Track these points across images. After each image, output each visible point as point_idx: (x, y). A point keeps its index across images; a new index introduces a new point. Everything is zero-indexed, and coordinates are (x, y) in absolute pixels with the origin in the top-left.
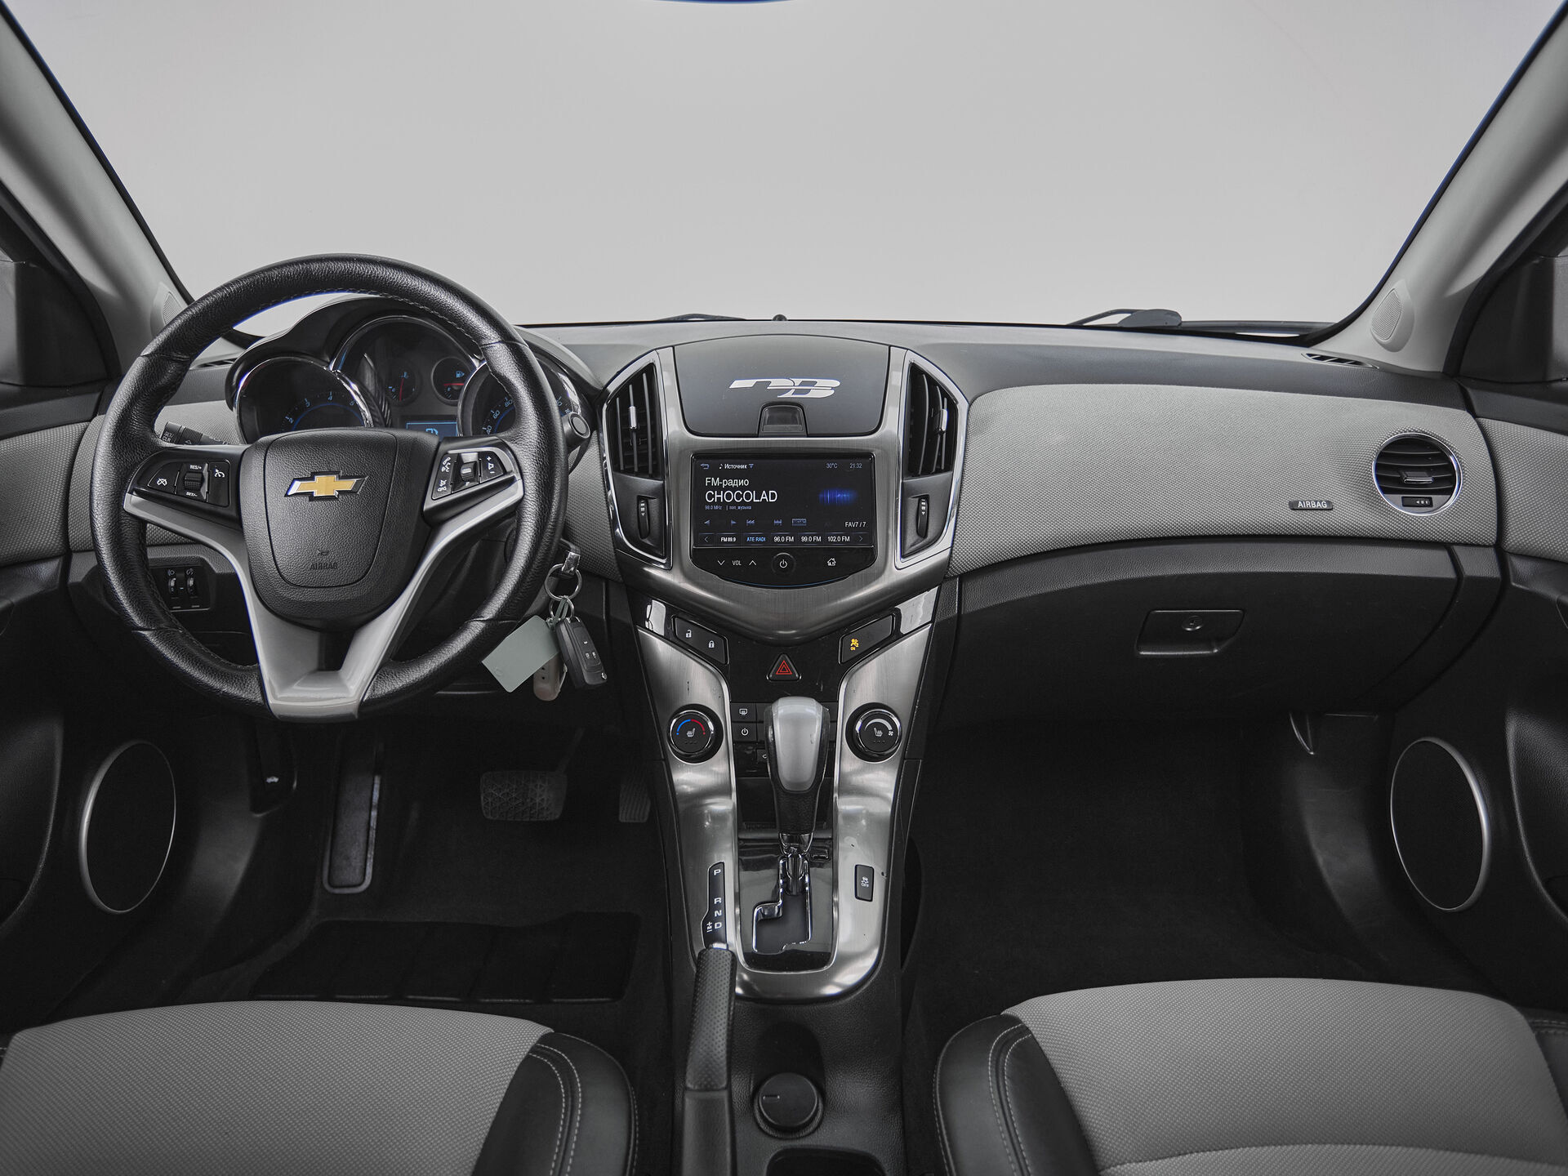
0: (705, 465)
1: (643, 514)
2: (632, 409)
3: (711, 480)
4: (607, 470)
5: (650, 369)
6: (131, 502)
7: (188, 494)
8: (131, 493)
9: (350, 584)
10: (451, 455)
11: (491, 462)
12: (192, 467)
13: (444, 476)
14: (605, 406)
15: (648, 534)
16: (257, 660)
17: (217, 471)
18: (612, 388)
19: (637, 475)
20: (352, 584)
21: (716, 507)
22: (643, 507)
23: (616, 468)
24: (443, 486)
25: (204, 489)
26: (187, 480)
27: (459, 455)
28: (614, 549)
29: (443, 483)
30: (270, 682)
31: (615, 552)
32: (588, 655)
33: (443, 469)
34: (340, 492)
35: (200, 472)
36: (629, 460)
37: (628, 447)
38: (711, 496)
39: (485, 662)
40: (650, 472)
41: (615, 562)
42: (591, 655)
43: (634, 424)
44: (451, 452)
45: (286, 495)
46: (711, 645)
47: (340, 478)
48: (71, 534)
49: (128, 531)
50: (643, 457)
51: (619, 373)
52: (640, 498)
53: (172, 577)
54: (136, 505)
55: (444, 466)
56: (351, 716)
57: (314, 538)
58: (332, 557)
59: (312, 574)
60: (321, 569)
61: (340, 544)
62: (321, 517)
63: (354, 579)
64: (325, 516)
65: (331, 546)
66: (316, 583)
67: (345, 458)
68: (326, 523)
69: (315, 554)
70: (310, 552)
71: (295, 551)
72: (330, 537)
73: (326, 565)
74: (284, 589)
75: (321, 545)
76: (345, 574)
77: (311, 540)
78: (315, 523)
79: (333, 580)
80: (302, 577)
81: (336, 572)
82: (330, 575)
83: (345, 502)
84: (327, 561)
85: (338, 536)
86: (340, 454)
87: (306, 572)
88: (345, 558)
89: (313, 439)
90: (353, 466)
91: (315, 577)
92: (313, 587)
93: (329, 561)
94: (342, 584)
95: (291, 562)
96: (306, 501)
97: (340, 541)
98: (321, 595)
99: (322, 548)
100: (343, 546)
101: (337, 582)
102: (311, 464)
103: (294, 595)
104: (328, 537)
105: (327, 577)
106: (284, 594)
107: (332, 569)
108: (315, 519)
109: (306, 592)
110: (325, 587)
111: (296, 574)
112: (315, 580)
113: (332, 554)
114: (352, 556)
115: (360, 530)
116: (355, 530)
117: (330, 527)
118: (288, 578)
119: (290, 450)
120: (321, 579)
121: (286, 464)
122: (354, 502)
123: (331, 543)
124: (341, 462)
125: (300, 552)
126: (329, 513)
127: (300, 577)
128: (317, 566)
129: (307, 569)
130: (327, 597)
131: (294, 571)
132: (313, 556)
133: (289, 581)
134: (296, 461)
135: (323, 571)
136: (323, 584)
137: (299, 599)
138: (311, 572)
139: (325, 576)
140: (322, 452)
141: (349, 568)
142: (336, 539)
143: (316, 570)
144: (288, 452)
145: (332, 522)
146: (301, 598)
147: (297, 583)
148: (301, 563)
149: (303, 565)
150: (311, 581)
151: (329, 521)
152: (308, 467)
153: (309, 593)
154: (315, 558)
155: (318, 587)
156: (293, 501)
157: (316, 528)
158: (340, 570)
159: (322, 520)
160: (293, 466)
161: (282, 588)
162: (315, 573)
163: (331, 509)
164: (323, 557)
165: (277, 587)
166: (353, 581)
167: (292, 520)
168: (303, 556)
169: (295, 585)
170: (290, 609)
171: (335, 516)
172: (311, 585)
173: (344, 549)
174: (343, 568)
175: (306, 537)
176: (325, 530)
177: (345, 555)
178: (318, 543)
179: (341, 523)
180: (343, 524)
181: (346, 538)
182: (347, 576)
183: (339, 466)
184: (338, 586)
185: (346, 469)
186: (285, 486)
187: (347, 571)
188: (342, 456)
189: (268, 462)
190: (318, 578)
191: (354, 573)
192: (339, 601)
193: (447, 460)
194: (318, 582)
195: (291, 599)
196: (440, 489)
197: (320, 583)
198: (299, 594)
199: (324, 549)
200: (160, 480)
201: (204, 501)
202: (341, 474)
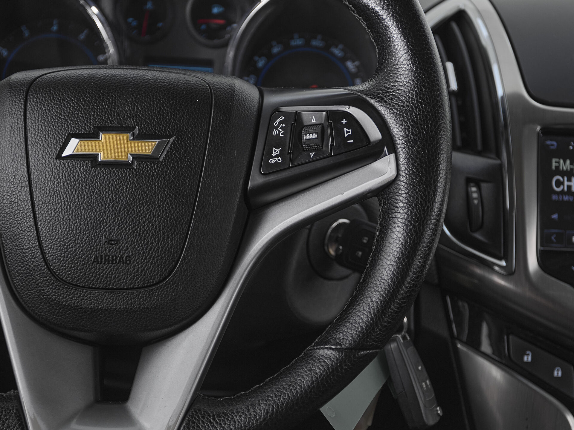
0: (552, 144)
1: (475, 202)
3: (559, 163)
5: (461, 19)
9: (147, 287)
10: (285, 114)
11: (347, 125)
13: (278, 142)
15: (480, 227)
20: (150, 286)
21: (566, 198)
22: (474, 192)
24: (277, 156)
27: (297, 115)
29: (276, 151)
33: (275, 132)
34: (136, 157)
38: (559, 183)
40: (480, 147)
42: (426, 385)
43: (454, 86)
44: (284, 109)
45: (59, 157)
46: (558, 373)
47: (135, 138)
52: (469, 181)
55: (277, 128)
57: (99, 220)
58: (123, 248)
59: (95, 270)
60: (109, 263)
61: (136, 229)
62: (109, 191)
63: (154, 279)
64: (114, 190)
65: (122, 232)
66: (100, 282)
67: (142, 109)
68: (116, 200)
69: (100, 241)
70: (92, 239)
71: (71, 237)
72: (121, 220)
73: (116, 258)
74: (54, 289)
75: (109, 230)
76: (142, 272)
77: (94, 222)
78: (101, 198)
79: (124, 280)
80: (81, 273)
81: (129, 269)
82: (120, 273)
83: (143, 172)
84: (117, 253)
85: (133, 220)
86: (135, 105)
87: (86, 267)
88: (142, 250)
89: (94, 80)
90: (154, 121)
91: (99, 274)
92: (95, 288)
93: (120, 253)
94: (138, 285)
95: (65, 252)
96: (86, 167)
97: (136, 226)
98: (106, 299)
99: (109, 235)
100: (140, 234)
101: (131, 282)
102: (93, 115)
103: (66, 297)
104: (118, 219)
105: (115, 276)
106: (52, 296)
107: (123, 264)
108: (101, 193)
109: (84, 294)
110: (112, 289)
111: (71, 268)
112: (98, 279)
113: (123, 243)
114: (151, 249)
115: (163, 211)
116: (157, 210)
117: (122, 205)
118: (59, 273)
119: (62, 95)
120: (106, 277)
121: (57, 112)
122: (155, 171)
123: (122, 228)
124: (136, 115)
125: (78, 238)
126: (120, 187)
127: (77, 274)
128: (101, 260)
129: (88, 262)
130: (114, 303)
131: (69, 264)
132: (97, 245)
133: (59, 278)
134: (70, 110)
135: (110, 267)
136: (109, 285)
137: (74, 304)
138: (94, 267)
139: (112, 274)
140: (107, 99)
141: (146, 265)
142: (130, 223)
143: (101, 263)
144: (59, 96)
145: (124, 198)
146: (78, 302)
147: (72, 281)
148: (79, 254)
149: (82, 256)
150: (93, 280)
151: (120, 197)
152: (90, 119)
153: (89, 295)
154: (100, 248)
155: (102, 289)
156: (69, 167)
157: (102, 205)
158: (135, 266)
159: (109, 195)
160: (68, 116)
161: (51, 289)
162: (99, 269)
163: (123, 180)
164: (110, 247)
165: (44, 286)
166: (153, 282)
167: (67, 193)
168: (82, 243)
169: (69, 283)
170: (58, 316)
171: (129, 191)
172: (93, 284)
173: (141, 239)
174: (138, 265)
175: (87, 217)
176: (115, 208)
177: (142, 245)
178: (104, 227)
179: (137, 200)
180: (139, 202)
181: (144, 223)
182: (145, 275)
183: (133, 120)
184: (131, 289)
185: (144, 125)
186: (57, 143)
187: (144, 269)
188: (137, 106)
189: (29, 109)
190: (103, 276)
191: (155, 271)
192: (131, 309)
193: (279, 120)
194: (104, 281)
195: (63, 302)
196: (273, 161)
197: (106, 283)
198: (73, 297)
199: (113, 236)
202: (136, 131)
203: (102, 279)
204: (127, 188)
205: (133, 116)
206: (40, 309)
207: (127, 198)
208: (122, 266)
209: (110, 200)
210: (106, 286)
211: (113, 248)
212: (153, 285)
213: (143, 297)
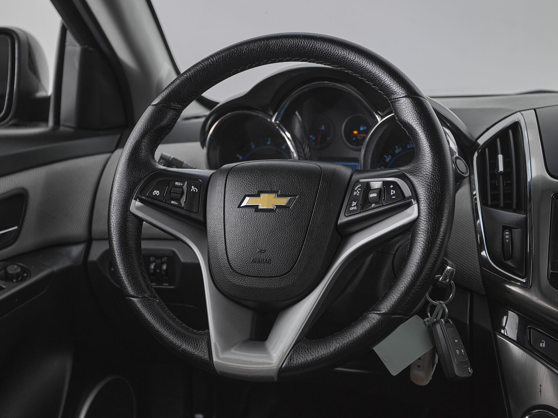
1: (507, 241)
2: (500, 157)
4: (476, 204)
5: (516, 127)
6: (135, 205)
7: (173, 202)
8: (136, 199)
9: (279, 276)
10: (362, 183)
11: (393, 189)
12: (177, 183)
13: (356, 199)
14: (476, 155)
16: (207, 328)
17: (193, 187)
18: (481, 141)
19: (502, 209)
22: (507, 235)
23: (484, 203)
24: (354, 206)
25: (183, 200)
26: (173, 193)
27: (368, 184)
28: (480, 267)
29: (354, 203)
30: (215, 345)
31: (481, 270)
32: (458, 351)
33: (355, 193)
34: (278, 207)
35: (181, 187)
36: (495, 197)
37: (495, 188)
39: (376, 349)
40: (514, 207)
41: (480, 277)
42: (460, 352)
43: (501, 168)
44: (362, 181)
45: (239, 207)
47: (278, 196)
48: (94, 227)
49: (131, 226)
50: (508, 196)
51: (488, 129)
52: (505, 228)
53: (153, 262)
54: (138, 208)
55: (356, 191)
56: (272, 377)
57: (256, 240)
58: (267, 255)
59: (252, 266)
60: (259, 263)
61: (275, 245)
62: (262, 224)
63: (283, 272)
64: (265, 224)
65: (268, 246)
66: (255, 273)
67: (283, 181)
68: (265, 229)
69: (256, 251)
70: (252, 250)
71: (242, 248)
72: (267, 240)
73: (263, 260)
74: (231, 276)
75: (261, 245)
76: (276, 268)
77: (254, 241)
78: (258, 228)
79: (267, 272)
80: (245, 268)
81: (270, 266)
82: (265, 268)
83: (281, 214)
84: (264, 257)
85: (273, 240)
86: (280, 179)
87: (248, 264)
88: (277, 256)
89: (261, 167)
90: (289, 187)
91: (254, 269)
92: (252, 276)
93: (266, 257)
94: (274, 275)
95: (238, 256)
96: (252, 212)
97: (275, 243)
98: (257, 282)
99: (261, 248)
100: (276, 248)
101: (271, 273)
102: (258, 185)
103: (237, 280)
104: (266, 239)
105: (263, 270)
106: (231, 280)
107: (267, 263)
108: (258, 225)
109: (246, 279)
110: (261, 277)
111: (240, 265)
112: (254, 271)
113: (267, 252)
114: (282, 255)
115: (290, 235)
116: (286, 235)
117: (268, 232)
118: (235, 267)
119: (244, 175)
120: (258, 270)
121: (241, 184)
122: (287, 214)
123: (267, 244)
124: (279, 185)
125: (245, 249)
126: (268, 222)
127: (243, 268)
128: (256, 261)
129: (249, 262)
130: (261, 284)
131: (240, 263)
132: (254, 253)
133: (235, 270)
134: (247, 182)
135: (260, 265)
136: (259, 275)
137: (241, 284)
138: (252, 265)
139: (261, 269)
140: (266, 176)
141: (279, 264)
142: (272, 241)
143: (255, 263)
144: (243, 176)
145: (270, 228)
146: (243, 283)
147: (241, 272)
148: (245, 258)
149: (246, 259)
150: (251, 272)
151: (268, 228)
152: (256, 187)
153: (249, 280)
154: (256, 255)
155: (256, 277)
156: (244, 212)
157: (258, 232)
158: (273, 265)
159: (262, 226)
160: (246, 186)
161: (230, 276)
162: (255, 266)
163: (270, 219)
164: (261, 254)
165: (227, 274)
166: (282, 274)
167: (241, 225)
168: (247, 252)
169: (239, 273)
170: (233, 291)
171: (272, 224)
172: (251, 274)
173: (277, 250)
174: (275, 264)
175: (250, 238)
176: (265, 234)
177: (277, 254)
178: (258, 243)
179: (276, 229)
180: (278, 230)
181: (279, 241)
182: (278, 270)
183: (278, 187)
184: (270, 277)
185: (283, 190)
186: (239, 200)
187: (278, 266)
188: (281, 180)
189: (227, 182)
190: (256, 270)
191: (283, 268)
192: (270, 288)
193: (358, 186)
194: (256, 273)
195: (235, 283)
196: (352, 209)
197: (258, 274)
198: (241, 281)
199: (262, 248)
200: (155, 191)
201: (183, 208)
202: (279, 193)
203: (255, 271)
204: (271, 223)
205: (278, 185)
206: (224, 287)
207: (271, 228)
208: (266, 265)
209: (263, 229)
210: (258, 275)
211: (262, 255)
212: (282, 275)
213: (276, 282)
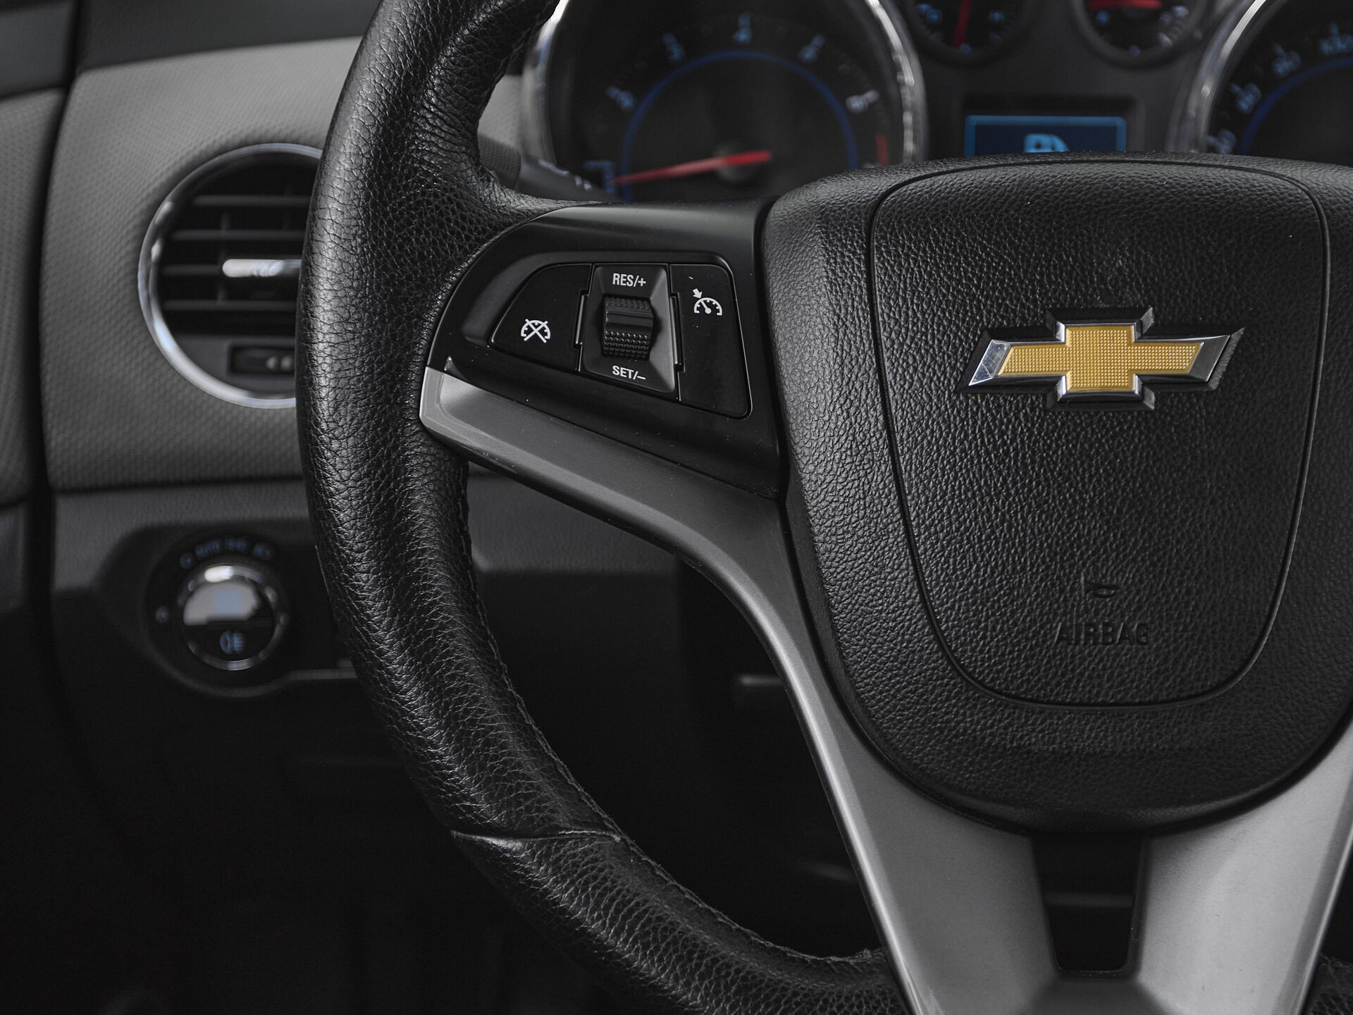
6: (442, 393)
7: (618, 371)
8: (438, 366)
9: (1190, 697)
12: (618, 279)
17: (697, 293)
20: (1197, 695)
25: (666, 357)
26: (612, 326)
34: (1149, 381)
35: (642, 296)
45: (963, 387)
47: (1146, 336)
54: (462, 411)
57: (1069, 539)
58: (1129, 605)
59: (1061, 659)
60: (1095, 643)
61: (1159, 560)
62: (1090, 466)
63: (1206, 679)
64: (1102, 463)
65: (1127, 566)
66: (1076, 688)
67: (1158, 262)
68: (1108, 487)
69: (1073, 590)
70: (1053, 585)
71: (1001, 581)
72: (1123, 535)
73: (1115, 631)
74: (962, 707)
75: (1093, 563)
76: (1176, 662)
77: (1057, 544)
78: (1071, 485)
79: (1132, 681)
80: (1028, 667)
81: (1144, 656)
82: (1122, 667)
83: (1172, 417)
84: (1115, 617)
85: (1151, 537)
86: (1139, 254)
87: (1041, 652)
88: (1176, 609)
89: (1030, 194)
90: (1190, 291)
91: (1073, 670)
92: (1062, 703)
93: (1123, 616)
94: (1168, 695)
95: (988, 617)
96: (1033, 410)
97: (1159, 550)
98: (1091, 730)
99: (1095, 574)
100: (1168, 572)
101: (1151, 687)
102: (1040, 282)
103: (992, 725)
104: (1115, 536)
105: (1112, 673)
106: (958, 723)
107: (1131, 644)
108: (1070, 472)
109: (1036, 719)
110: (1104, 704)
111: (1003, 654)
112: (1070, 680)
113: (1129, 594)
114: (1196, 606)
115: (1224, 512)
116: (1208, 512)
117: (1123, 501)
118: (975, 668)
119: (958, 234)
120: (1090, 677)
121: (950, 278)
122: (1201, 416)
123: (1125, 557)
124: (1144, 279)
125: (1020, 582)
126: (1116, 457)
127: (1018, 669)
128: (1078, 634)
129: (1044, 642)
130: (1109, 739)
131: (997, 647)
132: (1065, 600)
133: (975, 680)
134: (981, 270)
135: (1100, 652)
136: (1097, 695)
137: (1012, 742)
138: (1060, 653)
139: (1104, 668)
140: (1071, 241)
141: (1187, 646)
142: (1144, 543)
143: (1077, 644)
144: (951, 238)
145: (1127, 484)
146: (1022, 738)
147: (1007, 688)
148: (1024, 621)
149: (1030, 628)
150: (1058, 684)
151: (1119, 482)
152: (1033, 292)
153: (1048, 721)
154: (1073, 606)
155: (1081, 704)
156: (989, 410)
157: (1075, 502)
158: (1159, 648)
159: (1091, 477)
160: (977, 287)
161: (955, 706)
162: (1073, 656)
163: (1125, 440)
164: (1098, 604)
165: (936, 699)
166: (1203, 686)
167: (988, 474)
168: (1029, 596)
169: (1000, 693)
170: (971, 772)
171: (1139, 464)
172: (1057, 694)
173: (1171, 583)
174: (1167, 646)
175: (1040, 531)
176: (1107, 509)
177: (1176, 598)
178: (1082, 554)
179: (1159, 489)
180: (1166, 491)
181: (1178, 542)
182: (1183, 670)
183: (1139, 290)
184: (1149, 703)
185: (1168, 302)
186: (955, 353)
187: (1181, 655)
188: (1145, 257)
189: (877, 271)
190: (1082, 674)
191: (1207, 660)
192: (1151, 753)
194: (1083, 687)
195: (984, 739)
197: (1090, 692)
198: (1010, 724)
199: (1104, 576)
200: (529, 323)
201: (670, 397)
202: (1149, 318)
203: (1078, 682)
204: (1133, 460)
205: (1138, 283)
206: (927, 755)
207: (1134, 484)
208: (1129, 650)
209: (1094, 489)
210: (1090, 699)
211: (1106, 605)
212: (1204, 693)
213: (1180, 723)
